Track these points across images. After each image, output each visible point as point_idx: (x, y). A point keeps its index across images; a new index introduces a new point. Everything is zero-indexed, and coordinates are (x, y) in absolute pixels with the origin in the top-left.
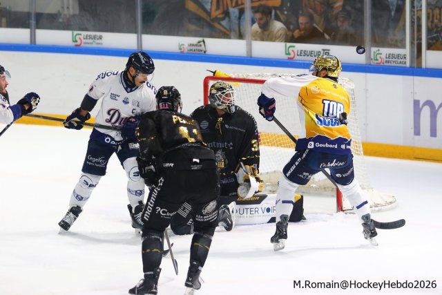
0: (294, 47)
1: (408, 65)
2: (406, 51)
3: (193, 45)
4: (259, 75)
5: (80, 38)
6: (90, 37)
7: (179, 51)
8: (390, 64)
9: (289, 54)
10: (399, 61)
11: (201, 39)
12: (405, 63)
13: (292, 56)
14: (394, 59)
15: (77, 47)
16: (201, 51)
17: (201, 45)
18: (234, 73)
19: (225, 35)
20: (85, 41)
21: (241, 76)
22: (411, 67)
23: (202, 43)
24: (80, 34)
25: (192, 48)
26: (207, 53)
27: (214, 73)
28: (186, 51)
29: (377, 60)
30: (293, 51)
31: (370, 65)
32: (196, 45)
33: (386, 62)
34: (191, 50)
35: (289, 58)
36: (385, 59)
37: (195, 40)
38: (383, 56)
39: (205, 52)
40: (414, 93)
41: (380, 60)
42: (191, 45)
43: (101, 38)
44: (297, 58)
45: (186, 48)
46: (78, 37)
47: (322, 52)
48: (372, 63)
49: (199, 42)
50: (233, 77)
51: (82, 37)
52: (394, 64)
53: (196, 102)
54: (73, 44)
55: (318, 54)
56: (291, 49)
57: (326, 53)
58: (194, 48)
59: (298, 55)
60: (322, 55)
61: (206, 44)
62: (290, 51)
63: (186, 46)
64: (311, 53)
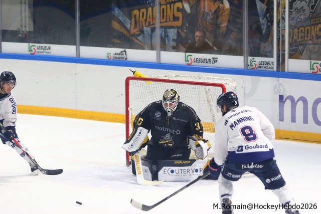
0: (192, 56)
1: (275, 69)
2: (274, 60)
3: (117, 54)
4: (166, 76)
5: (34, 49)
6: (42, 48)
7: (107, 58)
8: (262, 69)
9: (188, 61)
10: (268, 66)
11: (123, 50)
12: (273, 68)
13: (190, 62)
14: (264, 65)
16: (123, 58)
17: (123, 54)
18: (148, 75)
19: (141, 47)
20: (38, 50)
21: (153, 77)
22: (277, 71)
23: (124, 53)
24: (35, 46)
25: (116, 56)
26: (127, 60)
27: (134, 72)
29: (252, 66)
30: (191, 59)
31: (247, 69)
32: (120, 54)
33: (259, 67)
34: (116, 58)
35: (188, 64)
36: (258, 65)
37: (118, 50)
38: (257, 63)
39: (126, 59)
40: (279, 90)
41: (254, 66)
42: (115, 54)
43: (49, 48)
44: (193, 64)
46: (32, 47)
47: (212, 59)
48: (249, 68)
49: (122, 52)
50: (147, 77)
51: (36, 48)
52: (265, 69)
53: (119, 96)
54: (29, 53)
55: (209, 61)
56: (189, 57)
57: (215, 61)
58: (118, 56)
59: (194, 62)
60: (211, 62)
61: (127, 53)
62: (189, 59)
63: (112, 55)
64: (204, 61)
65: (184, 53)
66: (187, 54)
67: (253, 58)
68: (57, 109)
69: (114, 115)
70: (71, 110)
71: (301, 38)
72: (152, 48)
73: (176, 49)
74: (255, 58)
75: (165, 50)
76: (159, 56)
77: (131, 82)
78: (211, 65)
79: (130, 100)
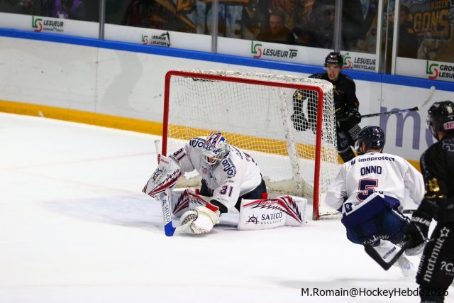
0: (261, 45)
1: (377, 70)
2: (376, 57)
3: (157, 37)
5: (40, 24)
6: (51, 23)
7: (142, 43)
8: (358, 69)
9: (255, 52)
10: (368, 66)
11: (165, 32)
12: (374, 69)
13: (258, 54)
14: (363, 64)
15: (36, 33)
16: (165, 44)
17: (165, 38)
19: (191, 30)
20: (46, 27)
21: (203, 72)
22: (379, 73)
23: (166, 36)
24: (41, 20)
25: (155, 40)
26: (171, 46)
28: (149, 43)
29: (346, 64)
30: (260, 50)
32: (160, 38)
33: (355, 66)
34: (154, 42)
35: (255, 57)
36: (354, 63)
37: (159, 32)
38: (352, 60)
39: (169, 45)
40: (381, 100)
41: (348, 64)
42: (154, 37)
43: (62, 24)
44: (263, 57)
45: (149, 40)
46: (38, 22)
47: (289, 52)
49: (163, 35)
50: (195, 72)
51: (42, 23)
52: (363, 69)
53: (155, 97)
54: (33, 29)
55: (285, 54)
56: (257, 47)
57: (294, 54)
58: (157, 40)
59: (264, 54)
60: (288, 56)
61: (170, 37)
62: (257, 50)
63: (149, 38)
64: (278, 53)
65: (250, 42)
66: (256, 42)
67: (346, 52)
68: (69, 110)
69: (147, 122)
70: (88, 113)
71: (417, 28)
72: (207, 32)
73: (240, 34)
74: (349, 53)
75: (225, 36)
76: (215, 44)
77: (173, 78)
78: (288, 60)
79: (170, 104)
